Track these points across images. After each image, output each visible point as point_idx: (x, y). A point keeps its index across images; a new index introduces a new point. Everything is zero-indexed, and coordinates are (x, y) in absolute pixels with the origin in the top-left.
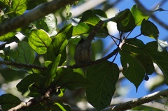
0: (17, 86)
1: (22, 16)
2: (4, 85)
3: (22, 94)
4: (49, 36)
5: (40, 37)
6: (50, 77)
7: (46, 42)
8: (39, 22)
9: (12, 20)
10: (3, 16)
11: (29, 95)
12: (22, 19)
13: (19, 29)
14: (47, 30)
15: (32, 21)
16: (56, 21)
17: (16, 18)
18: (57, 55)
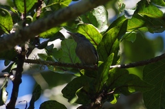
0: (62, 91)
1: (68, 8)
2: (47, 90)
3: (69, 101)
4: (99, 32)
5: (89, 32)
6: (102, 80)
7: (95, 39)
8: (86, 16)
9: (56, 14)
10: (44, 8)
11: (77, 102)
12: (67, 12)
13: (64, 24)
14: (96, 24)
15: (79, 14)
16: (107, 14)
17: (60, 10)
18: (109, 54)
